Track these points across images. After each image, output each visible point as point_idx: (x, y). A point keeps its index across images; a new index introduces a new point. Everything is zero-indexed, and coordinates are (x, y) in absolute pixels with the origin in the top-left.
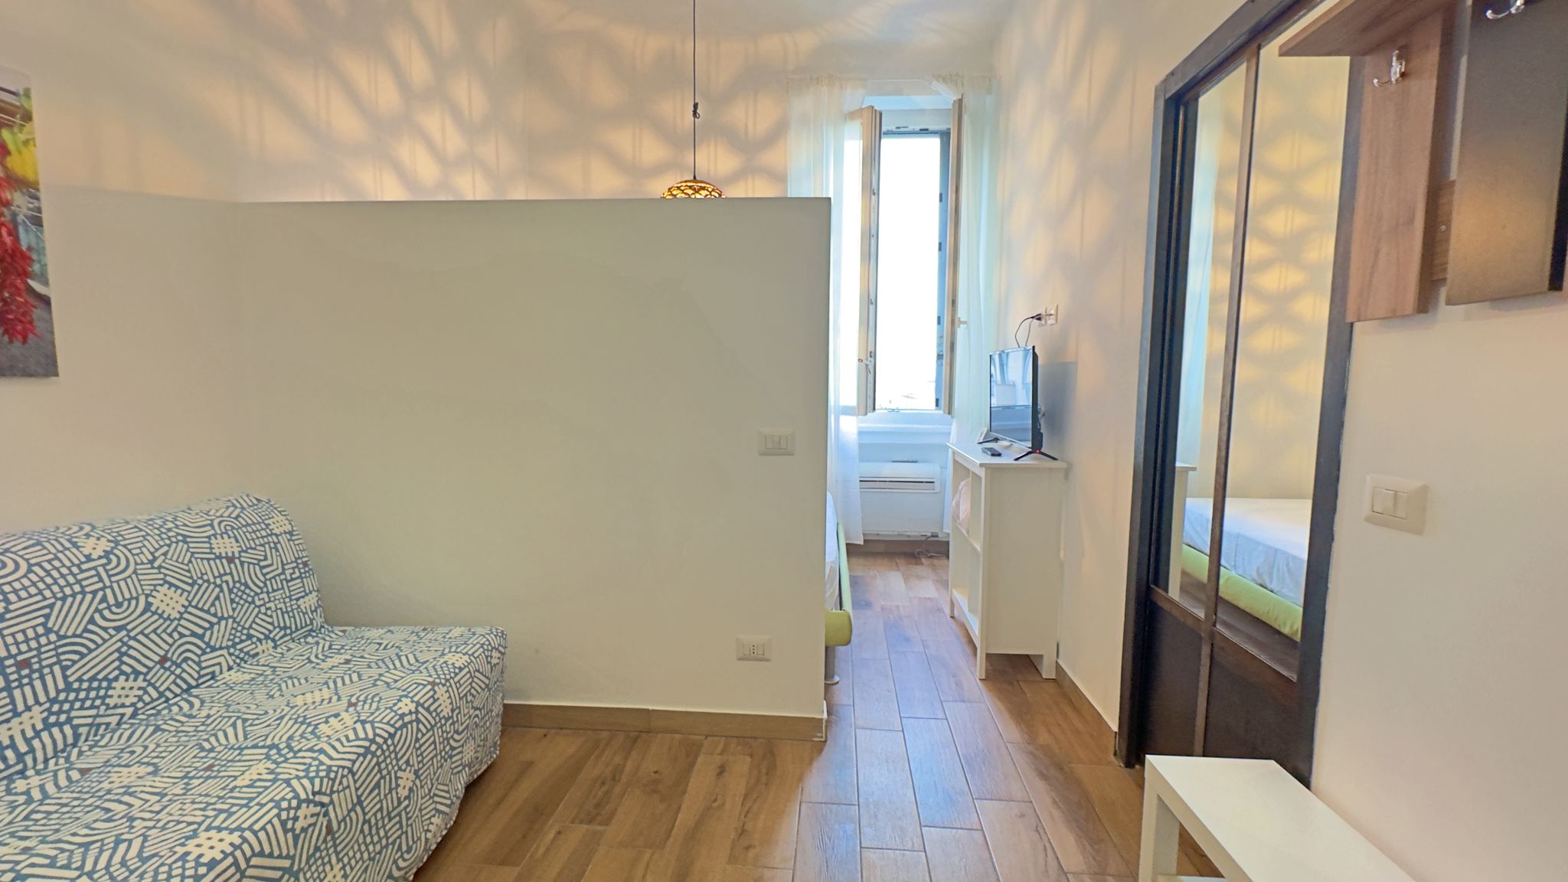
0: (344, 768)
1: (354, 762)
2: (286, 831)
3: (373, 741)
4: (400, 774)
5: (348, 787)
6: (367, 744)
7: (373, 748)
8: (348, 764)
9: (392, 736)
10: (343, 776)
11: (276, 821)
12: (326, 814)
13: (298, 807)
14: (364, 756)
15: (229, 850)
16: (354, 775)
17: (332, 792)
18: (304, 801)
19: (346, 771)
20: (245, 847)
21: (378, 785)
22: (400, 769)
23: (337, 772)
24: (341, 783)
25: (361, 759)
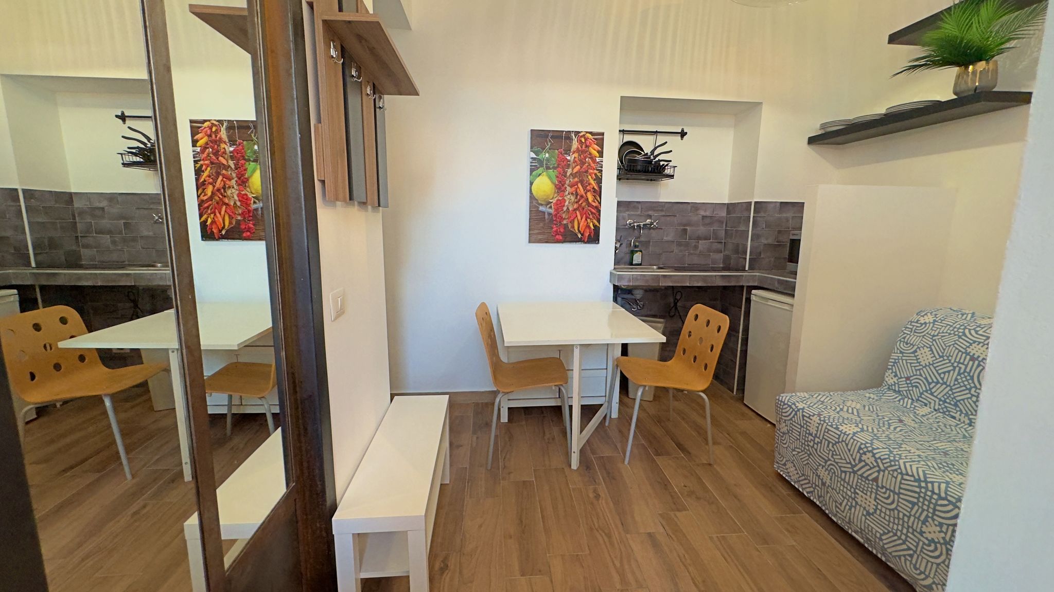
0: (900, 468)
1: (907, 474)
2: (858, 452)
3: (926, 482)
4: (930, 520)
5: (896, 478)
6: (922, 479)
7: (923, 484)
8: (904, 472)
9: (941, 498)
10: (896, 470)
11: (859, 444)
12: (879, 472)
13: (869, 451)
14: (915, 481)
15: (843, 432)
16: (902, 479)
17: (886, 468)
18: (873, 453)
19: (899, 471)
20: (846, 436)
21: (914, 504)
22: (933, 520)
23: (895, 465)
24: (893, 471)
25: (912, 479)
